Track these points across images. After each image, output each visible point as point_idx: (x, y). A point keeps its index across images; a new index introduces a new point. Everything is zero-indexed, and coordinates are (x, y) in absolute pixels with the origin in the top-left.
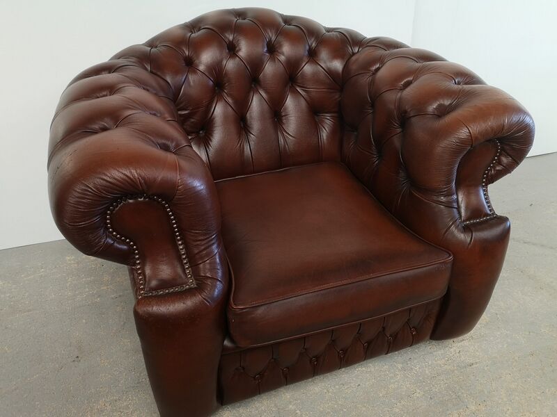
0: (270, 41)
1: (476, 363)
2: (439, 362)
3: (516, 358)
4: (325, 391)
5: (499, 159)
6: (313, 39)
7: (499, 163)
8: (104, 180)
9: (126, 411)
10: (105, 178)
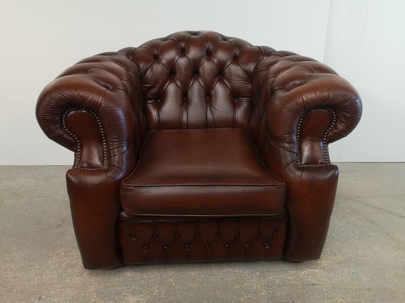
0: (209, 49)
1: (318, 285)
2: (289, 278)
3: (354, 289)
4: (198, 276)
5: (336, 124)
6: (237, 50)
7: (336, 127)
8: (63, 95)
9: (71, 258)
10: (64, 94)
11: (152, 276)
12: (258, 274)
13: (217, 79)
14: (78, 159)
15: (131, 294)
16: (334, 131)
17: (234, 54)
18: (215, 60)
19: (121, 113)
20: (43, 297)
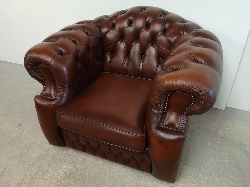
5: (194, 104)
11: (81, 157)
12: (136, 176)
13: (150, 44)
14: (45, 89)
15: (66, 163)
16: (191, 109)
17: (165, 27)
18: (150, 31)
19: (65, 69)
20: (30, 150)
